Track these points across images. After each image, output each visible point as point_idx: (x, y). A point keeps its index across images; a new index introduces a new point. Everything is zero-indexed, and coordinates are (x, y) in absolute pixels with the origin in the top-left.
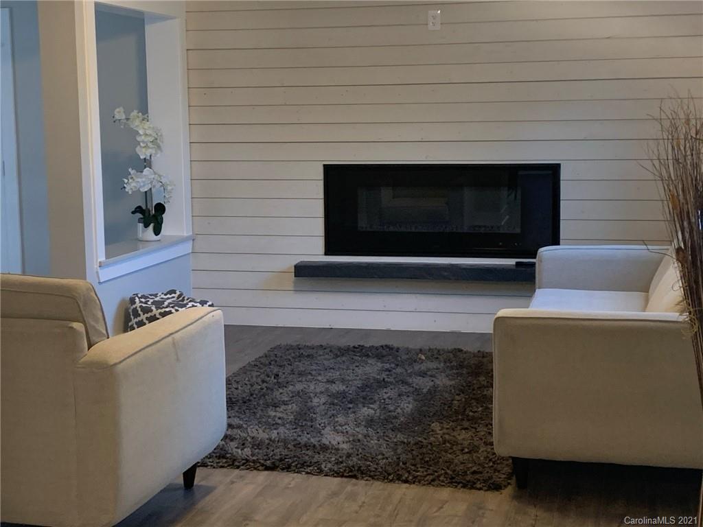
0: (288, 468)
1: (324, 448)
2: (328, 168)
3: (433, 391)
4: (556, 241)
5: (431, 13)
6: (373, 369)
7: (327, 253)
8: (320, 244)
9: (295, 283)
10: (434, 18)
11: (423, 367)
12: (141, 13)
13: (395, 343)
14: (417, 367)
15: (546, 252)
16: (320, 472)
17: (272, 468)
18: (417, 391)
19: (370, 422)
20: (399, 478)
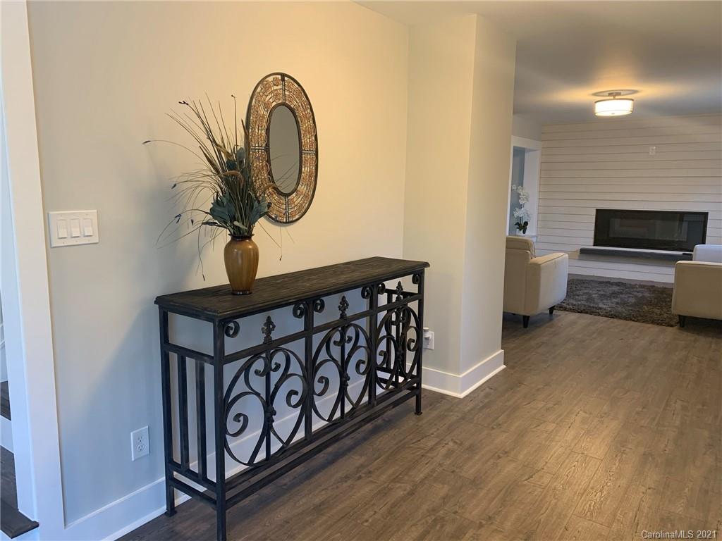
0: (587, 313)
1: (601, 308)
2: (598, 211)
3: (643, 297)
4: (704, 243)
5: (651, 148)
6: (616, 289)
7: (594, 245)
8: (592, 241)
9: (579, 256)
10: (653, 149)
11: (638, 290)
12: (524, 148)
13: (624, 282)
14: (635, 289)
15: (698, 247)
16: (599, 315)
17: (581, 312)
18: (636, 296)
19: (617, 303)
20: (631, 320)
